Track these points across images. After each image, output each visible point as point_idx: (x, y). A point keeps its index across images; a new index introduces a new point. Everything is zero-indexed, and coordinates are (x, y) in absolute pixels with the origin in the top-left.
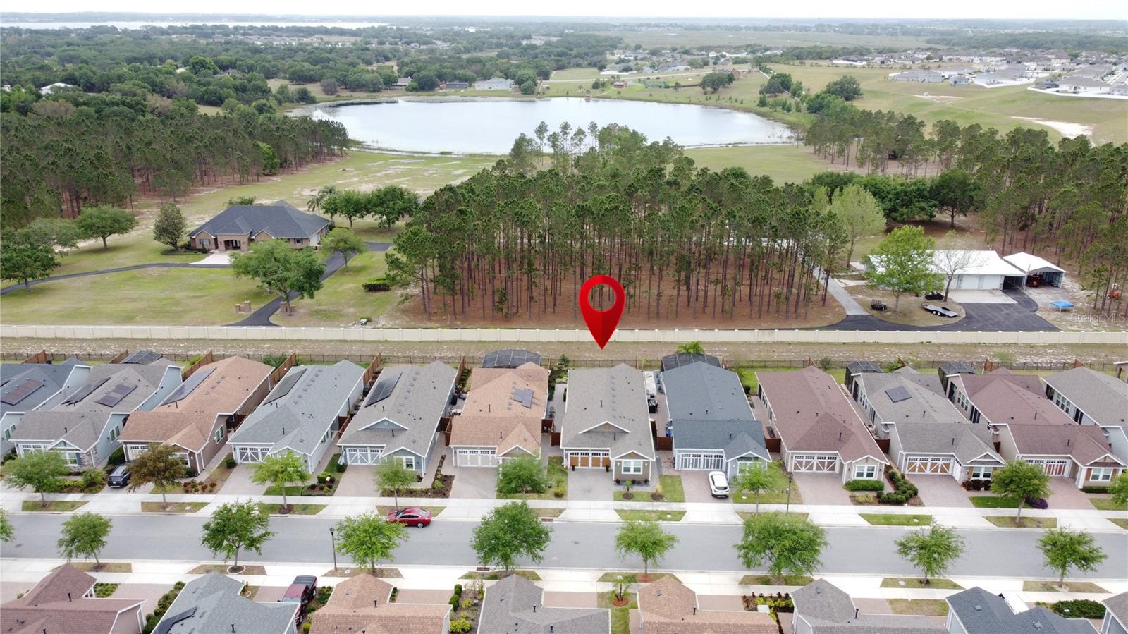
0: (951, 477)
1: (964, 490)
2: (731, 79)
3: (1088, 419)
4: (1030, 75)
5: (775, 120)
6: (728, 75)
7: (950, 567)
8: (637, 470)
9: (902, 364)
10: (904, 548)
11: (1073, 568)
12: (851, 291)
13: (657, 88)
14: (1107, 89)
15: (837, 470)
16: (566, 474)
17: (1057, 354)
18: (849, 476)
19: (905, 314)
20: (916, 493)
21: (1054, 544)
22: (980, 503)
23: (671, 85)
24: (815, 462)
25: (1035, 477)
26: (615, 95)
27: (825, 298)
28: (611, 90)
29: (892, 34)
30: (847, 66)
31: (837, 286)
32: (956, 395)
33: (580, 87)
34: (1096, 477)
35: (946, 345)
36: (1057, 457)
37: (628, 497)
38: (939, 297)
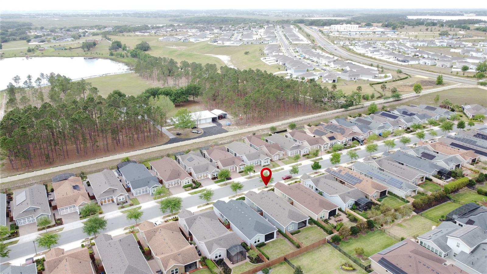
0: (209, 178)
1: (212, 180)
2: (95, 44)
3: (238, 155)
4: (208, 36)
5: (119, 62)
6: (93, 43)
7: (212, 198)
8: (123, 199)
9: (189, 151)
10: (201, 197)
11: (238, 190)
12: (169, 130)
13: (61, 50)
14: (232, 42)
15: (179, 184)
16: (100, 207)
17: (229, 139)
18: (183, 184)
19: (186, 135)
20: (201, 184)
21: (233, 186)
22: (216, 182)
23: (67, 48)
24: (173, 183)
25: (227, 172)
26: (41, 55)
27: (162, 135)
28: (38, 52)
29: (155, 17)
30: (142, 36)
31: (165, 129)
32: (206, 156)
33: (21, 52)
34: (241, 169)
35: (200, 142)
36: (232, 166)
37: (123, 207)
38: (195, 128)
